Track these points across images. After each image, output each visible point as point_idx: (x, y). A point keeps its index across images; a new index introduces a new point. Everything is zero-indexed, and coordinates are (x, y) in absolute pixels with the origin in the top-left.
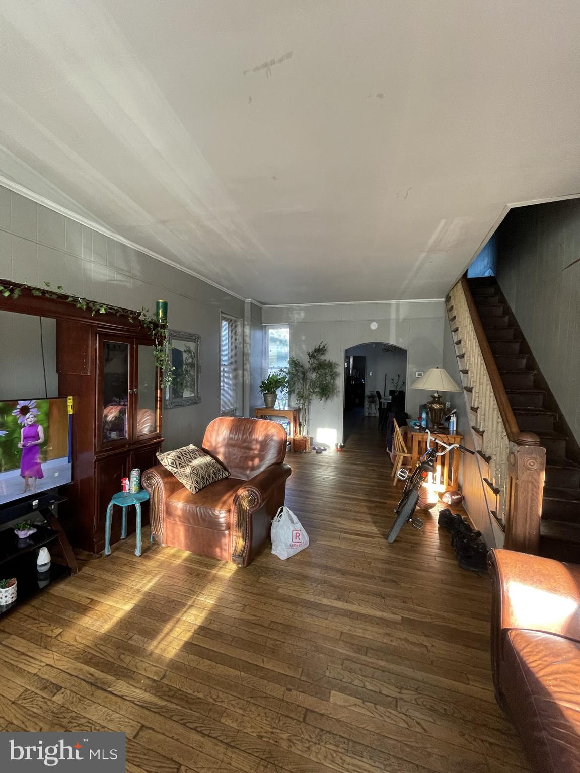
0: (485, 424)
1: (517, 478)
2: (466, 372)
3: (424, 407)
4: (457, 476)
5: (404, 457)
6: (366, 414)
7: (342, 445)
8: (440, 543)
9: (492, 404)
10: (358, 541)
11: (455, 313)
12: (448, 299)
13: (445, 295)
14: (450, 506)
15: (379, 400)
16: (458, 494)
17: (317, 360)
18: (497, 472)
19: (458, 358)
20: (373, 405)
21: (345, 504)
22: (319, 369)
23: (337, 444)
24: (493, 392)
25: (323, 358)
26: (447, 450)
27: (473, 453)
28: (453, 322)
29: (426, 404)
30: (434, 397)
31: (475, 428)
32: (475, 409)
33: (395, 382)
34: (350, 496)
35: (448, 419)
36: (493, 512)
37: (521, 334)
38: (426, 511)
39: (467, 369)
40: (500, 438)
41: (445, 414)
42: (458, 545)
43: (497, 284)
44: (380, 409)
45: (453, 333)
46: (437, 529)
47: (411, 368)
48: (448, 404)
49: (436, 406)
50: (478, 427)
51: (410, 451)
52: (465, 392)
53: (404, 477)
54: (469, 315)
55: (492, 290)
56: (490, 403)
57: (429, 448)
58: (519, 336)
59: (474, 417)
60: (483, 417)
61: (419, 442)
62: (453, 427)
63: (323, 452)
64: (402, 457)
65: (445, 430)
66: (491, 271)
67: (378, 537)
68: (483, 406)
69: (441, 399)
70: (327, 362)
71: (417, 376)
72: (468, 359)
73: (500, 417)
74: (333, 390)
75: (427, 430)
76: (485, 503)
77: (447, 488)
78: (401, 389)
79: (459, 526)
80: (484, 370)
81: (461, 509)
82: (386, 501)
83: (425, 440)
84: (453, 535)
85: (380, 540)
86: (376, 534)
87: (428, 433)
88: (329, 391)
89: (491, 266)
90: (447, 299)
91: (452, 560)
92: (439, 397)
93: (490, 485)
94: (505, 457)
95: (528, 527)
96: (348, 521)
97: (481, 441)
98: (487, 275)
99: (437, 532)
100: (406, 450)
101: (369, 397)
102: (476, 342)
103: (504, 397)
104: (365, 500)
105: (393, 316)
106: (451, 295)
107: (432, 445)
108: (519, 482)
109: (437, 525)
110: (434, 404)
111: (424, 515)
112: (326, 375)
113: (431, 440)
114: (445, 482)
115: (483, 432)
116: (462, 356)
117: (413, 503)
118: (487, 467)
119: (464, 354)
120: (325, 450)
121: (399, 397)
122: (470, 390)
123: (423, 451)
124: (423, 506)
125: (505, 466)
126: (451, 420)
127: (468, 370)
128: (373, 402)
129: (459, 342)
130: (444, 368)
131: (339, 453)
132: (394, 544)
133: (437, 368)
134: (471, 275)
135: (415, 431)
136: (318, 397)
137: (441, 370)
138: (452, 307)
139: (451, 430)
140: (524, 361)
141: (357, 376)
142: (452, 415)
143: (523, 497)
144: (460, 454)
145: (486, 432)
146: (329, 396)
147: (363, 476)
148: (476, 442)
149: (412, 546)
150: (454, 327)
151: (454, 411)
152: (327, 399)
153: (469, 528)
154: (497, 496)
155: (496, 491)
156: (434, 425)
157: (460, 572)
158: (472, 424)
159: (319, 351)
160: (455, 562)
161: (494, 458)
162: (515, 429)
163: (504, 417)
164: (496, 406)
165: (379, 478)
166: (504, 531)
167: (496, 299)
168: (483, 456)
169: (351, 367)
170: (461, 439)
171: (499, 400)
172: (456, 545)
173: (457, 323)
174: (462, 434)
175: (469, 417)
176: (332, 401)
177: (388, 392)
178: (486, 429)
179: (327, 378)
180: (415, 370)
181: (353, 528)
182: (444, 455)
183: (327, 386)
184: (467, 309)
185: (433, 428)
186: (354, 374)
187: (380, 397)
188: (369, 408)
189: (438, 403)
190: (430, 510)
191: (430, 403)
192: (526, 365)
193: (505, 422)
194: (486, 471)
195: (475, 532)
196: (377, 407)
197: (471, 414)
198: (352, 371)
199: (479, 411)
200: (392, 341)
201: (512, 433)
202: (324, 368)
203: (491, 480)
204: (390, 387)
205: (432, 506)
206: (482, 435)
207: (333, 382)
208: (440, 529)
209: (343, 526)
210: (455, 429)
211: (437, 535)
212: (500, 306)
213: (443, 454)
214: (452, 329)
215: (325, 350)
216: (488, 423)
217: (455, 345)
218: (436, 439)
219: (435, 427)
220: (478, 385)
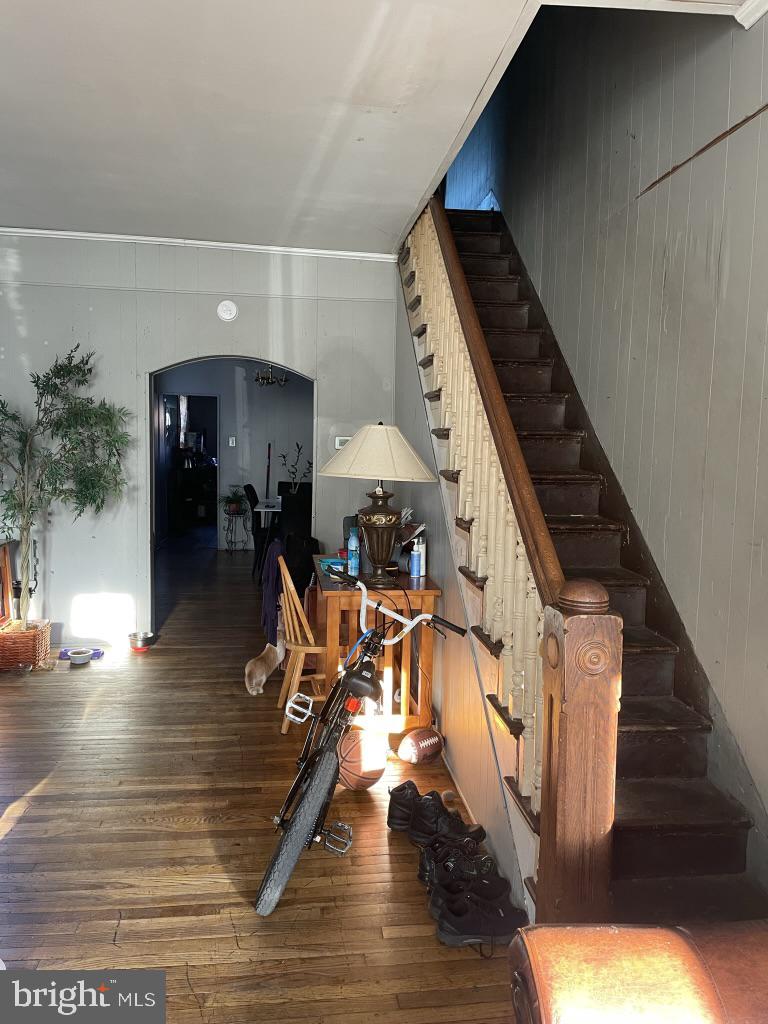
0: (487, 560)
1: (563, 700)
2: (443, 434)
3: (352, 523)
4: (431, 689)
5: (307, 655)
6: (223, 545)
7: (150, 635)
8: (394, 880)
9: (503, 509)
10: (172, 932)
11: (418, 288)
12: (404, 254)
13: (397, 245)
14: (416, 767)
15: (252, 509)
16: (432, 734)
17: (65, 398)
18: (518, 679)
19: (426, 400)
20: (240, 521)
21: (142, 817)
22: (69, 427)
23: (135, 635)
24: (504, 481)
25: (83, 392)
26: (406, 630)
27: (463, 632)
28: (414, 314)
29: (357, 515)
30: (373, 496)
31: (464, 571)
32: (465, 525)
33: (290, 461)
34: (161, 787)
35: (408, 549)
36: (509, 779)
37: (555, 344)
38: (360, 796)
39: (446, 427)
40: (521, 595)
41: (400, 538)
42: (436, 881)
43: (507, 228)
44: (257, 530)
45: (415, 338)
46: (385, 840)
47: (321, 425)
48: (406, 513)
49: (380, 520)
50: (472, 569)
51: (321, 638)
52: (443, 481)
53: (301, 715)
54: (450, 291)
55: (495, 244)
56: (497, 509)
57: (364, 630)
58: (550, 351)
59: (463, 544)
60: (483, 543)
61: (344, 614)
62: (418, 569)
63: (92, 662)
64: (302, 655)
65: (400, 579)
66: (494, 199)
67: (230, 905)
68: (484, 513)
69: (390, 502)
70: (96, 404)
71: (337, 446)
72: (449, 401)
73: (522, 544)
74: (117, 484)
75: (359, 584)
76: (493, 756)
77: (408, 722)
78: (304, 480)
79: (436, 822)
80: (484, 428)
81: (443, 771)
82: (260, 784)
83: (356, 609)
84: (422, 854)
85: (236, 912)
86: (227, 895)
87: (360, 589)
88: (105, 489)
89: (492, 186)
90: (400, 254)
91: (422, 928)
92: (386, 497)
93: (502, 711)
94: (534, 643)
95: (588, 818)
96: (146, 871)
97: (478, 600)
98: (485, 206)
99: (386, 849)
100: (310, 637)
101: (229, 501)
102: (465, 357)
103: (528, 492)
104: (202, 792)
105: (276, 288)
106: (409, 243)
107: (373, 617)
108: (568, 708)
109: (386, 829)
110: (374, 514)
111: (354, 806)
112: (94, 442)
113: (368, 606)
114: (404, 708)
115: (485, 579)
116: (436, 396)
117: (329, 779)
118: (495, 667)
119: (440, 390)
120: (98, 655)
121: (298, 497)
122: (453, 477)
123: (353, 635)
124: (352, 781)
125: (534, 666)
126: (414, 553)
127: (448, 430)
128: (239, 512)
129: (428, 362)
130: (396, 425)
131: (140, 660)
132: (276, 918)
133: (381, 424)
134: (453, 202)
135: (333, 586)
136: (72, 504)
137: (389, 428)
138: (413, 274)
139: (414, 575)
140: (562, 409)
141: (198, 449)
142: (416, 541)
143: (577, 745)
144: (435, 637)
145: (490, 579)
146: (103, 502)
147: (202, 720)
148: (468, 605)
149: (323, 909)
150: (416, 326)
151: (421, 528)
152: (98, 509)
153: (458, 823)
154: (517, 738)
155: (516, 728)
156: (376, 569)
157: (443, 959)
158: (461, 561)
159: (70, 372)
160: (428, 930)
161: (507, 642)
162: (554, 572)
163: (530, 542)
164: (512, 516)
165: (244, 719)
166: (536, 831)
167: (505, 264)
168: (485, 639)
169: (183, 423)
170: (438, 596)
171: (518, 502)
172: (431, 882)
173: (425, 314)
174: (439, 585)
175: (453, 543)
176: (115, 516)
177: (274, 488)
178: (490, 572)
179: (100, 452)
180: (333, 430)
181: (159, 893)
182: (401, 641)
183: (100, 475)
184: (445, 276)
185: (375, 575)
186: (191, 444)
187: (254, 501)
188: (230, 530)
189: (385, 511)
190: (370, 789)
191: (365, 512)
192: (565, 417)
193: (533, 554)
194: (493, 676)
195: (471, 830)
196: (249, 525)
197: (455, 536)
198: (185, 434)
199: (474, 529)
200: (276, 356)
201: (549, 583)
202: (86, 423)
203: (505, 698)
204: (280, 475)
205: (374, 777)
206: (482, 589)
207: (118, 462)
208: (393, 839)
209: (129, 894)
210: (423, 573)
211: (387, 858)
212: (514, 281)
213: (396, 640)
214: (414, 330)
215: (90, 370)
216: (495, 557)
217: (420, 368)
218: (379, 605)
219: (380, 572)
220: (470, 466)
